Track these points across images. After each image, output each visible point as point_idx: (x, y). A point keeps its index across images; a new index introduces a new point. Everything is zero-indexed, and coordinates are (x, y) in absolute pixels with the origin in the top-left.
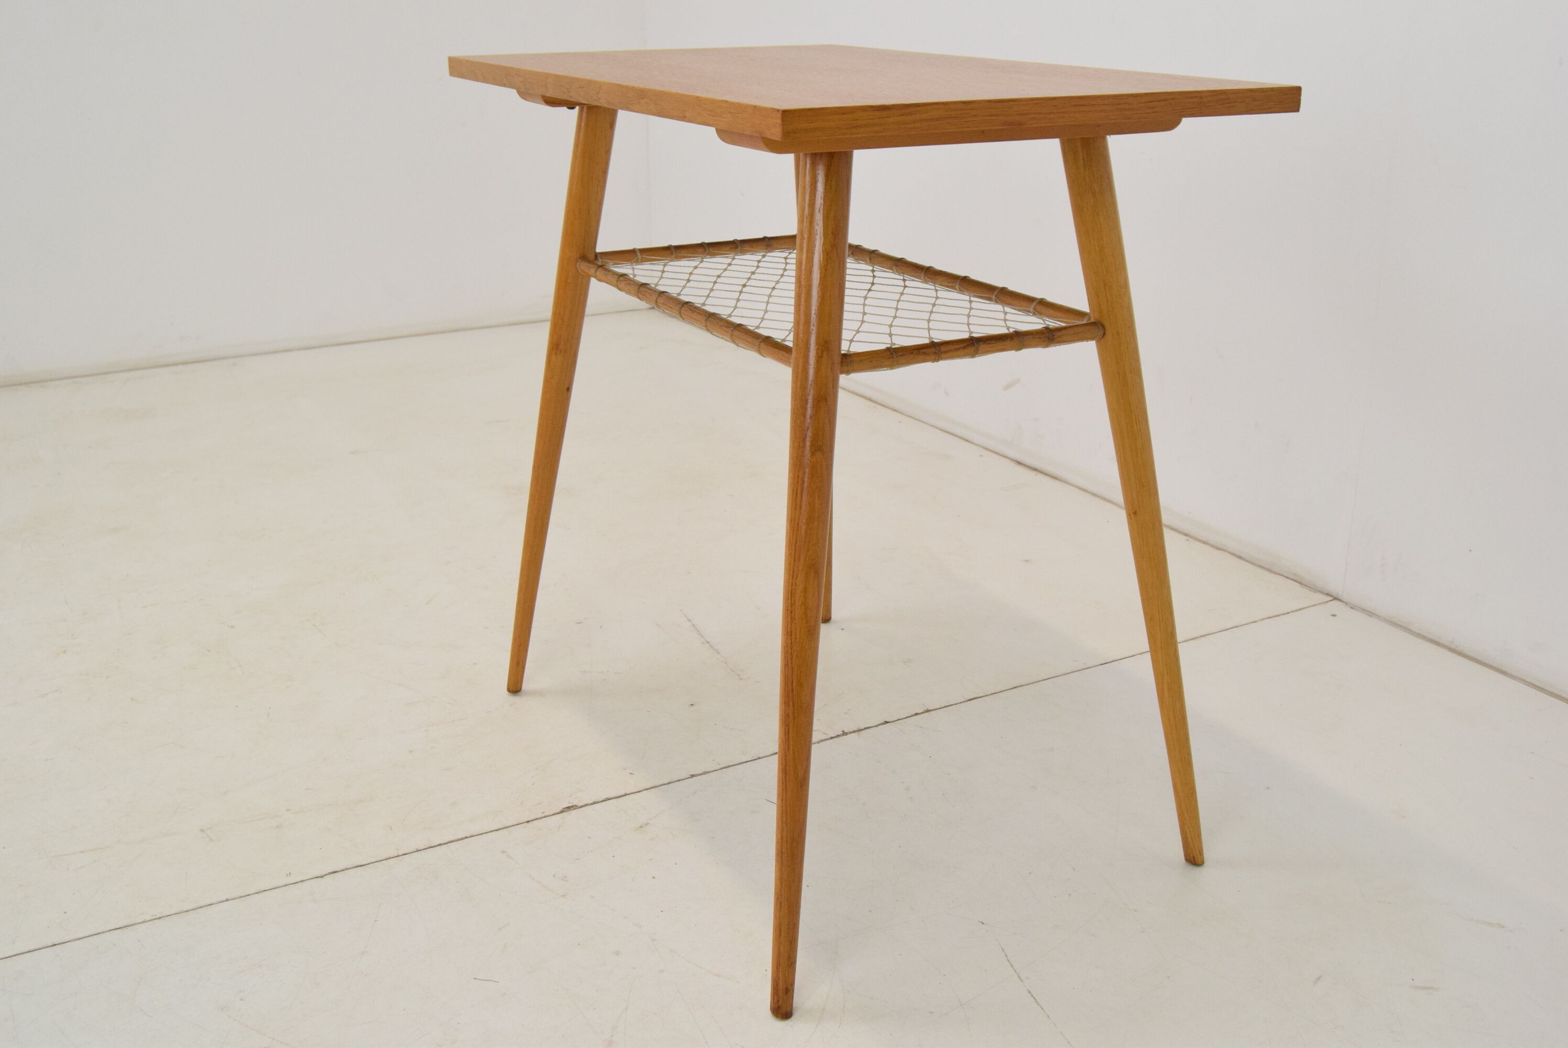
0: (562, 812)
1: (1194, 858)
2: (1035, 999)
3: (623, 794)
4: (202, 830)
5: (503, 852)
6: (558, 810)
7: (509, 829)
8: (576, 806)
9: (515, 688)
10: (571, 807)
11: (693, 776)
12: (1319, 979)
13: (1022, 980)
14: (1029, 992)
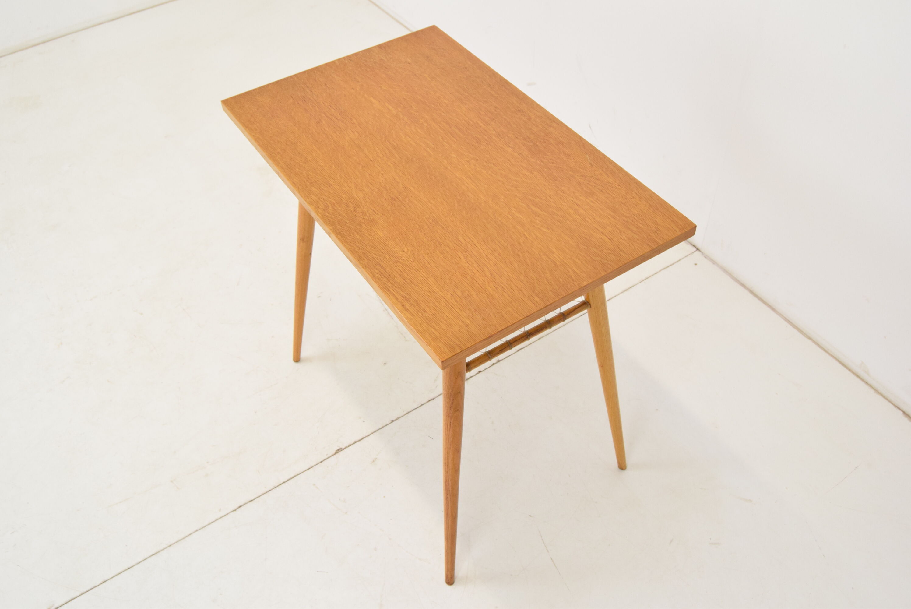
0: (336, 453)
1: (622, 466)
2: (554, 563)
3: (362, 438)
4: (172, 481)
5: (314, 485)
6: (334, 452)
7: (313, 468)
8: (341, 448)
9: (297, 359)
10: (339, 449)
11: (392, 421)
12: (672, 541)
13: (548, 552)
14: (552, 559)
